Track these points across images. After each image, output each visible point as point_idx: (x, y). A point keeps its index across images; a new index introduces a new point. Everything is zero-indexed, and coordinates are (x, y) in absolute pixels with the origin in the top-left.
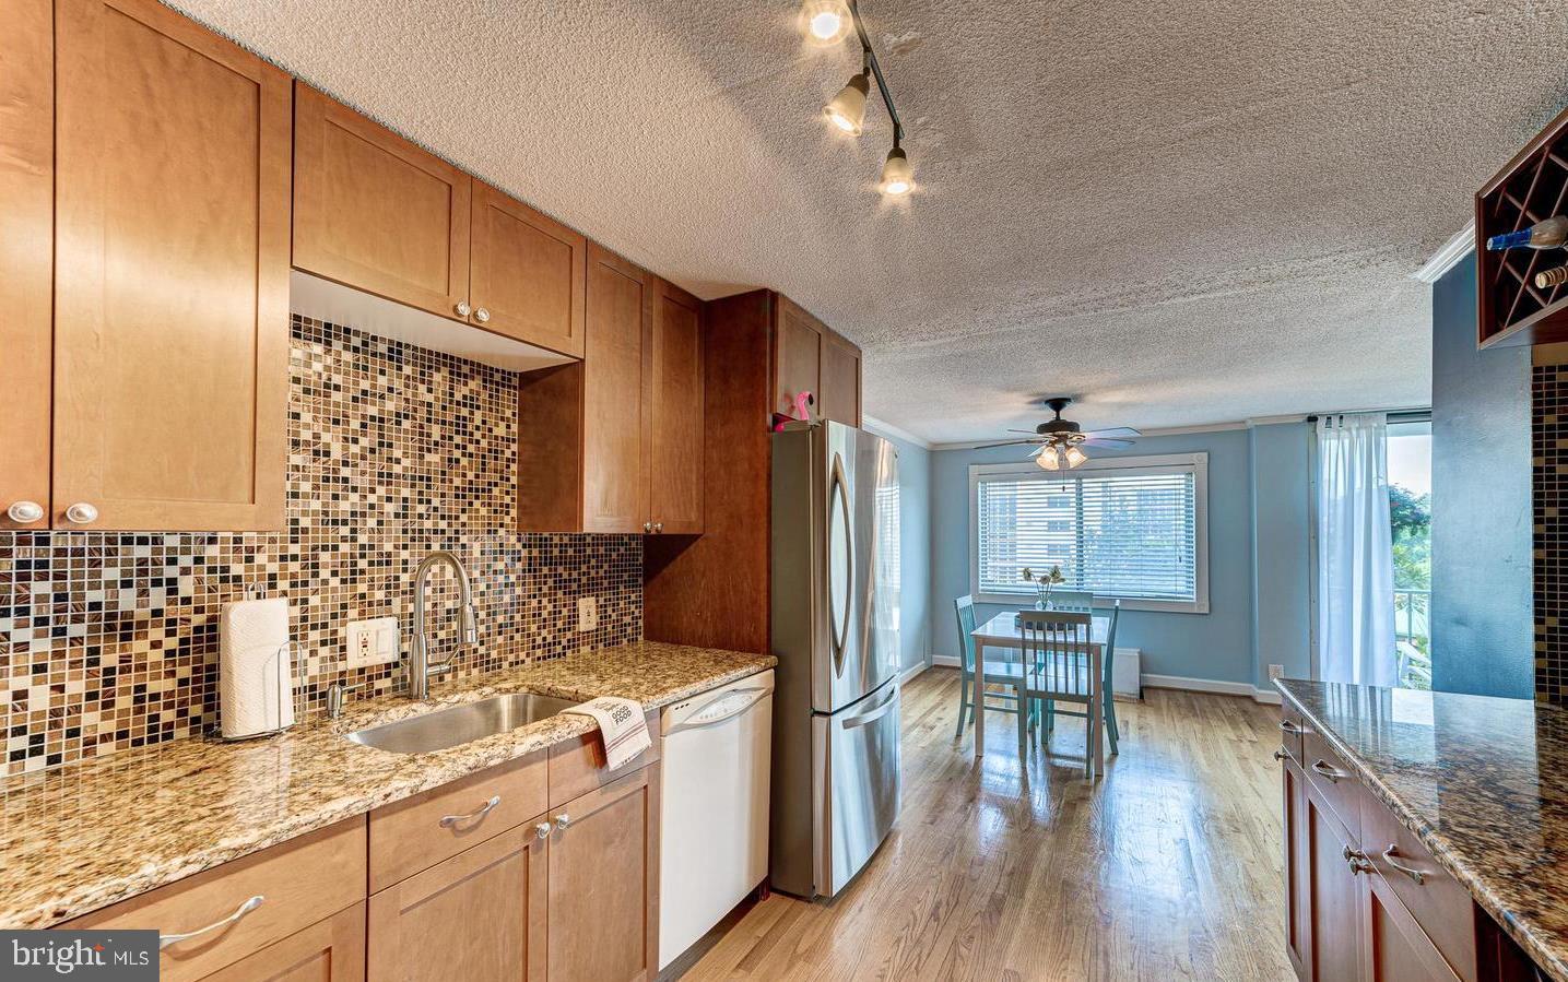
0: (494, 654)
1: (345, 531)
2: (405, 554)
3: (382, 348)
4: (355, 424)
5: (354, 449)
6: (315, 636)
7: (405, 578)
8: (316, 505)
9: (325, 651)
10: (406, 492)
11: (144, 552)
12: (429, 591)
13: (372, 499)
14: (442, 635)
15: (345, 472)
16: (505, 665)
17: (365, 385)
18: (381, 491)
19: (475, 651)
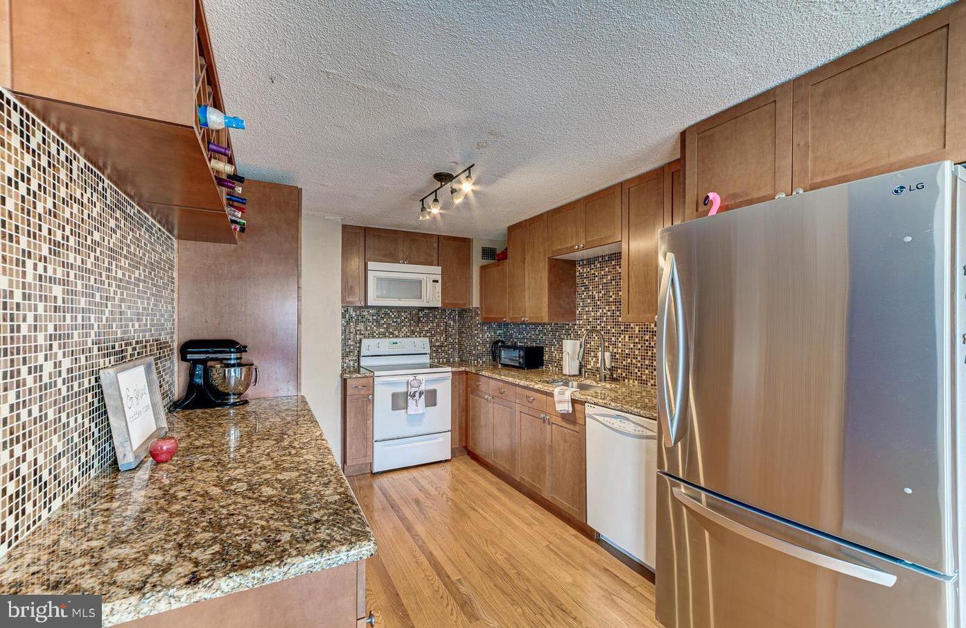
0: (644, 377)
1: (598, 322)
2: (613, 330)
3: (607, 258)
4: (601, 287)
5: (601, 295)
6: (592, 354)
7: (613, 339)
8: (593, 314)
9: (594, 359)
10: (613, 307)
11: (567, 327)
12: (620, 345)
13: (605, 311)
14: (624, 363)
15: (599, 303)
16: (649, 384)
17: (603, 273)
18: (607, 308)
19: (636, 373)
